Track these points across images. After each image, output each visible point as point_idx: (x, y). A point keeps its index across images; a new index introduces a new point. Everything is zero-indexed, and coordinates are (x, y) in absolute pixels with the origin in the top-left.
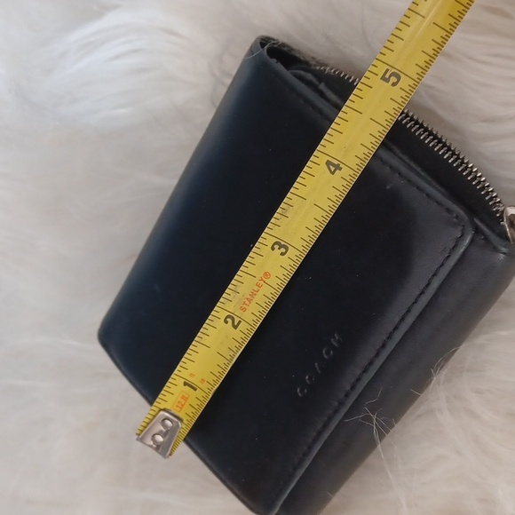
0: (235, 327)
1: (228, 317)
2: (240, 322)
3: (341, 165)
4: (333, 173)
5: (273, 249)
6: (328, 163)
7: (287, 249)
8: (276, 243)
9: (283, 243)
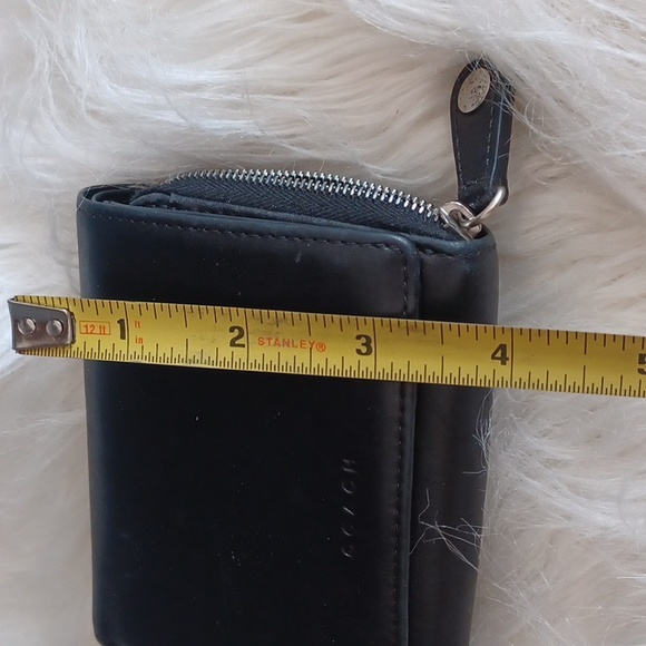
0: (233, 344)
1: (240, 329)
2: (243, 346)
3: (509, 363)
4: (493, 357)
5: (358, 337)
6: (503, 347)
7: (369, 352)
8: (367, 337)
9: (372, 345)
